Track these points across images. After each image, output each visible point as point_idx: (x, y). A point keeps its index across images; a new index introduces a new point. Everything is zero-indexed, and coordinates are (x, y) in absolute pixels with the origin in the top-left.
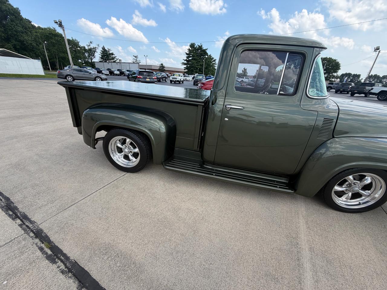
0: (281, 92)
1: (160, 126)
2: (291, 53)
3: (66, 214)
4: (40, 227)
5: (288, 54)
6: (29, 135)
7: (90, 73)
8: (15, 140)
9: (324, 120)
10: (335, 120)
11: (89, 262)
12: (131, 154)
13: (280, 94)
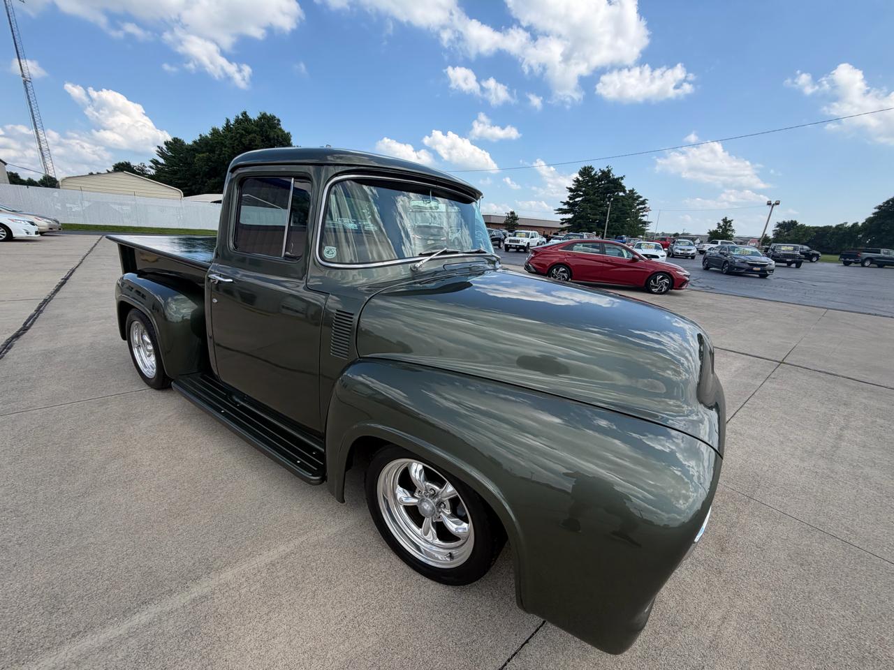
0: (288, 253)
2: (297, 177)
5: (293, 179)
9: (336, 314)
10: (356, 317)
13: (286, 256)
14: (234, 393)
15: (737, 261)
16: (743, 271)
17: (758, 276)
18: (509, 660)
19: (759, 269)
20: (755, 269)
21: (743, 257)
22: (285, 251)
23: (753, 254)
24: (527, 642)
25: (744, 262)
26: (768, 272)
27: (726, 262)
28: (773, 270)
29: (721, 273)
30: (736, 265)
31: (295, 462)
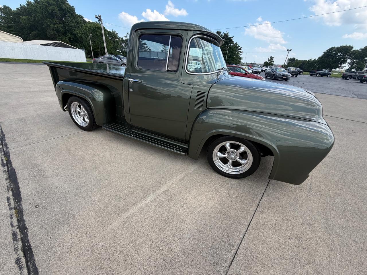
0: (169, 69)
1: (99, 96)
2: (172, 35)
3: (27, 147)
4: (9, 151)
5: (171, 36)
6: (42, 103)
7: (118, 61)
8: (32, 105)
9: (198, 93)
10: (206, 93)
11: (20, 170)
13: (168, 70)
14: (132, 129)
15: (278, 74)
16: (280, 78)
17: (284, 80)
18: (264, 193)
19: (285, 77)
20: (284, 77)
21: (280, 73)
22: (167, 68)
23: (284, 71)
24: (266, 189)
25: (280, 75)
26: (288, 79)
27: (274, 75)
28: (290, 78)
29: (272, 79)
30: (277, 76)
31: (173, 149)
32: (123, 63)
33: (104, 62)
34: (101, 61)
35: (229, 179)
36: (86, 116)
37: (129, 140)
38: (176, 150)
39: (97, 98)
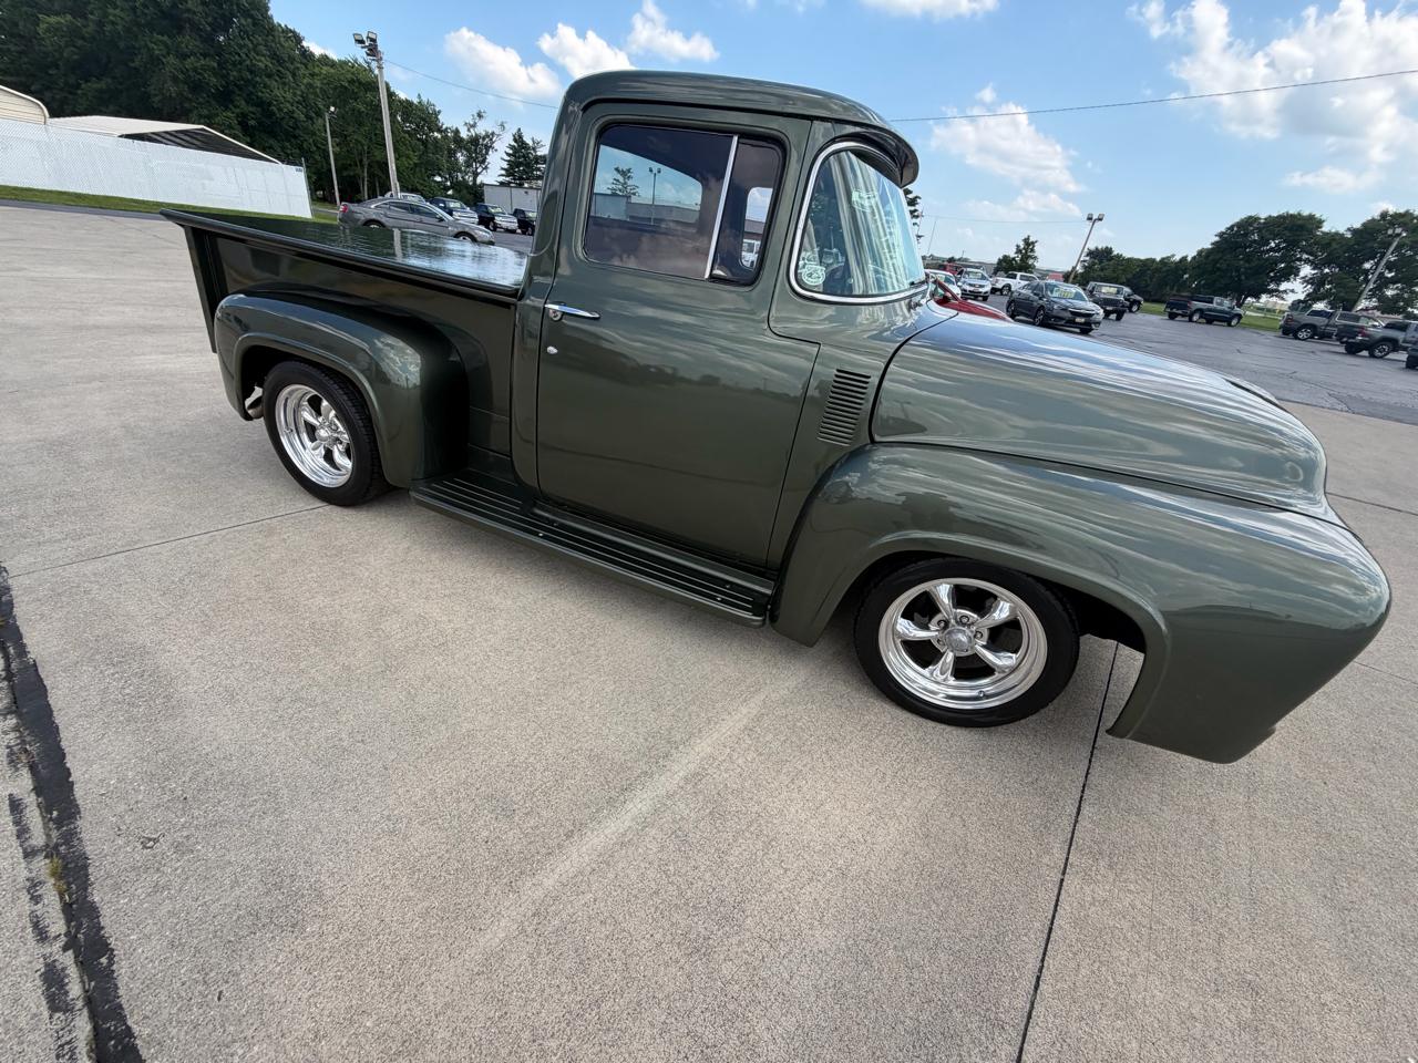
0: (718, 272)
1: (405, 364)
2: (747, 136)
3: (89, 568)
4: (10, 581)
5: (736, 138)
6: (139, 378)
7: (441, 220)
8: (96, 384)
9: (837, 376)
10: (875, 380)
11: (64, 671)
12: (340, 447)
13: (713, 278)
14: (535, 505)
15: (1055, 307)
16: (1063, 323)
17: (1078, 330)
18: (1082, 791)
19: (1083, 320)
20: (1078, 320)
21: (1063, 301)
22: (711, 270)
23: (1078, 297)
25: (1065, 309)
26: (1093, 326)
27: (1042, 307)
28: (1099, 323)
29: (1033, 324)
30: (1055, 313)
31: (714, 598)
32: (460, 230)
33: (383, 220)
34: (374, 217)
35: (940, 727)
36: (341, 443)
37: (521, 552)
38: (723, 601)
39: (394, 371)
